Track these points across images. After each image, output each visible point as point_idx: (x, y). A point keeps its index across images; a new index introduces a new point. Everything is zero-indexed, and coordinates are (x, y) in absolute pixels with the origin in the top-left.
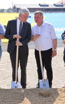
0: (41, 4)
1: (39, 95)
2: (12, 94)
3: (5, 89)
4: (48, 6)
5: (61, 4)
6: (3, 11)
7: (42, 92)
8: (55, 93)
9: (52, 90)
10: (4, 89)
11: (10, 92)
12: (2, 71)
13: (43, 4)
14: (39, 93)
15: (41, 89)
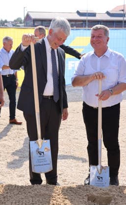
0: (81, 12)
1: (88, 200)
2: (32, 197)
3: (18, 186)
4: (94, 15)
5: (122, 12)
6: (5, 24)
7: (95, 194)
8: (121, 197)
9: (114, 189)
10: (16, 186)
11: (29, 193)
12: (6, 147)
13: (86, 12)
14: (88, 195)
15: (91, 187)
